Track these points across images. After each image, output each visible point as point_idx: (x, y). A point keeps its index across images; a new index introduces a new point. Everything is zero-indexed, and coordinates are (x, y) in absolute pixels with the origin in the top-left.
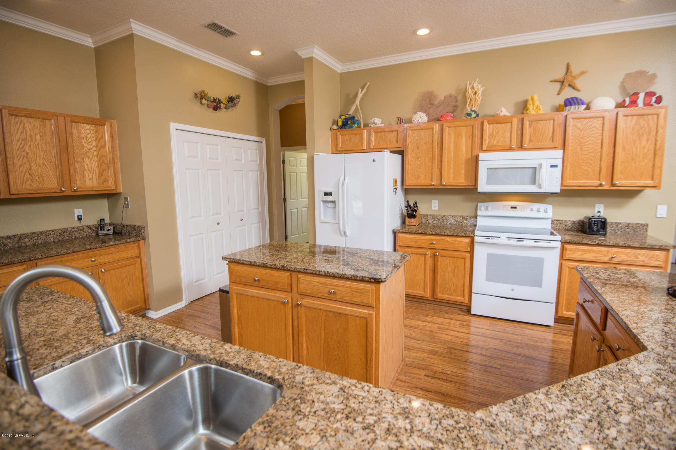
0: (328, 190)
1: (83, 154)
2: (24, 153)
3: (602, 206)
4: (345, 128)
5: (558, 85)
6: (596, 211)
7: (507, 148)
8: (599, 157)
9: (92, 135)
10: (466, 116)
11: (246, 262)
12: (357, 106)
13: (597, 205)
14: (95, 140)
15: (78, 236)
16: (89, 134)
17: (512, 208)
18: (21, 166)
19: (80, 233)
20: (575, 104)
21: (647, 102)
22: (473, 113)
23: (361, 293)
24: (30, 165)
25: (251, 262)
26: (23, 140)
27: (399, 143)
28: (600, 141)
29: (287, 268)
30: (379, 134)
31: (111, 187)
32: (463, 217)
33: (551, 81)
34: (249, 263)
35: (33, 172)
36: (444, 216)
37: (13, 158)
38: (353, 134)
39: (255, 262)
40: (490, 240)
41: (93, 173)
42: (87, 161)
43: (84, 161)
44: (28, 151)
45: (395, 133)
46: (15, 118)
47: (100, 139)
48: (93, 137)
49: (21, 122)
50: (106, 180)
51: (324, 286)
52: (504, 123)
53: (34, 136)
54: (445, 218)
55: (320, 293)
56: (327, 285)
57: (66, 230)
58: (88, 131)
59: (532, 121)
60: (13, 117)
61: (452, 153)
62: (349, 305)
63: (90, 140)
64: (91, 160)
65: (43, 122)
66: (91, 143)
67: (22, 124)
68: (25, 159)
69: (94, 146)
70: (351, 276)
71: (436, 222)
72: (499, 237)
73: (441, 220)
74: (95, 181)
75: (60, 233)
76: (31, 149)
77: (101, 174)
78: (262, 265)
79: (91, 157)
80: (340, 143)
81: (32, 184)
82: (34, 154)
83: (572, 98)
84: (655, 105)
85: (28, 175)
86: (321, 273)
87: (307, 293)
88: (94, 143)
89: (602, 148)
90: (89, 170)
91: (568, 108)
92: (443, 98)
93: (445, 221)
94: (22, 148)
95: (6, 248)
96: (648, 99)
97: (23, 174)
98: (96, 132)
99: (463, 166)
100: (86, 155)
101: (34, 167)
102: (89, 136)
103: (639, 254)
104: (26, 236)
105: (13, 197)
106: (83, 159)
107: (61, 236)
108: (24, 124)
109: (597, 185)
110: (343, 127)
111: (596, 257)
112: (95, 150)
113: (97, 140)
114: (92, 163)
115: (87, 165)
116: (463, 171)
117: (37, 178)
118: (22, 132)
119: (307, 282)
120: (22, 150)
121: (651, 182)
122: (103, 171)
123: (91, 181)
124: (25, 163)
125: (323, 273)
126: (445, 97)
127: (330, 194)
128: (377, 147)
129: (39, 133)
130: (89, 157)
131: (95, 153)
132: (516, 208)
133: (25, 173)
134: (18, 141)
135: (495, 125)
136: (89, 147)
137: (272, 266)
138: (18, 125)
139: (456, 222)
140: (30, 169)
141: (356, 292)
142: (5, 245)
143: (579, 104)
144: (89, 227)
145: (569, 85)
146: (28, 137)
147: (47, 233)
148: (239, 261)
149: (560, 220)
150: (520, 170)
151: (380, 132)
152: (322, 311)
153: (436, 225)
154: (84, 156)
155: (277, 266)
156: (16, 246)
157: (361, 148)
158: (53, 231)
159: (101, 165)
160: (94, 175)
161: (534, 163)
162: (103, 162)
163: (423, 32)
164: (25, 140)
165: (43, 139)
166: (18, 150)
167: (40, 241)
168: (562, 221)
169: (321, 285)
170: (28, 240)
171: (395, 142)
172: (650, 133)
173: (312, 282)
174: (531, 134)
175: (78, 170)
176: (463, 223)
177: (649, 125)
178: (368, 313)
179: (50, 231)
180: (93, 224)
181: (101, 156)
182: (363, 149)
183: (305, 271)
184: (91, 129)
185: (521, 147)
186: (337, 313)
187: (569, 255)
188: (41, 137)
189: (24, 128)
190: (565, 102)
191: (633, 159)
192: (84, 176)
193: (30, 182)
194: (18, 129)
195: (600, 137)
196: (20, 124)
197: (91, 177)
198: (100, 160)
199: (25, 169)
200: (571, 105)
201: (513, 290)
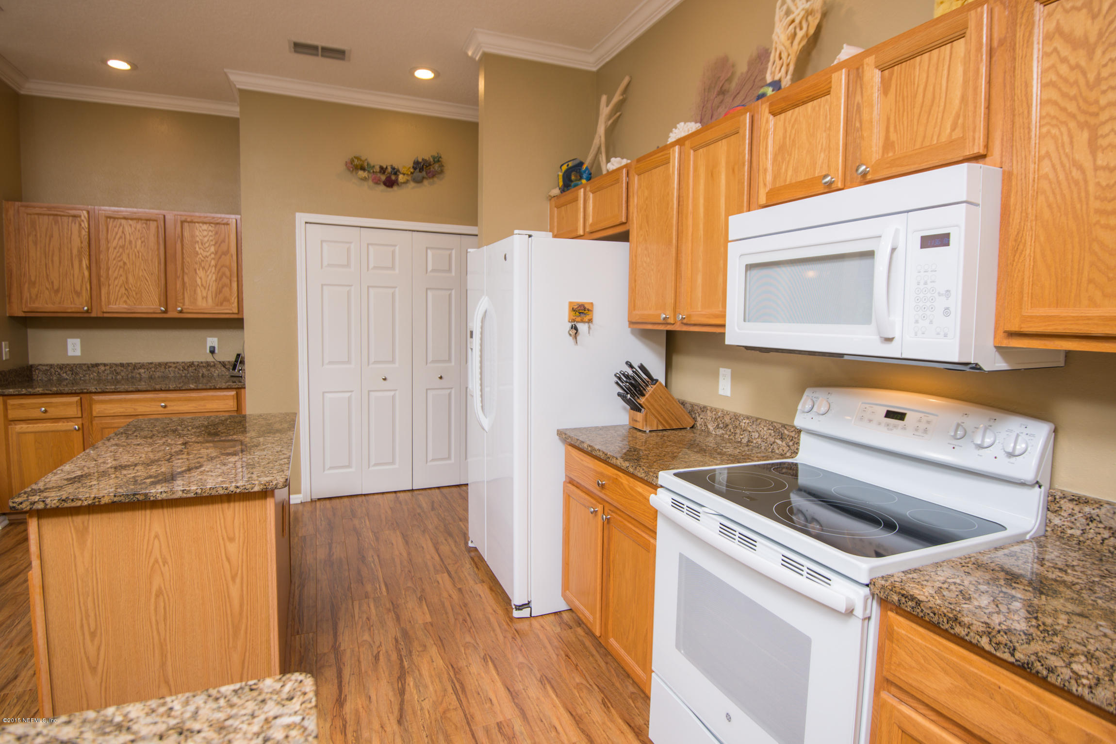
1: (196, 263)
2: (121, 264)
4: (567, 191)
9: (211, 238)
14: (214, 245)
15: (206, 373)
16: (205, 236)
18: (116, 278)
19: (209, 370)
24: (127, 278)
26: (121, 247)
31: (231, 310)
35: (130, 286)
37: (108, 269)
41: (209, 289)
42: (201, 273)
43: (196, 273)
44: (125, 260)
46: (113, 221)
47: (221, 243)
48: (212, 240)
49: (121, 225)
50: (227, 300)
52: (812, 99)
53: (134, 242)
57: (192, 364)
58: (205, 233)
60: (112, 220)
63: (207, 245)
64: (206, 272)
65: (146, 224)
66: (207, 249)
67: (121, 228)
68: (122, 270)
69: (213, 253)
74: (210, 300)
75: (184, 368)
76: (129, 257)
77: (219, 291)
79: (206, 268)
81: (128, 301)
82: (133, 264)
85: (123, 290)
88: (213, 249)
90: (202, 285)
94: (119, 257)
95: (118, 377)
97: (118, 288)
98: (216, 233)
100: (200, 264)
101: (131, 279)
102: (206, 239)
104: (142, 366)
105: (106, 315)
106: (195, 270)
107: (185, 371)
108: (123, 227)
112: (213, 259)
113: (218, 245)
114: (208, 276)
115: (201, 278)
117: (134, 293)
118: (121, 237)
120: (119, 259)
122: (223, 287)
123: (205, 300)
124: (121, 276)
129: (141, 238)
130: (203, 268)
131: (213, 263)
133: (121, 287)
134: (115, 248)
136: (205, 254)
138: (116, 230)
140: (127, 283)
142: (117, 373)
144: (223, 364)
146: (127, 243)
147: (166, 365)
149: (1087, 502)
154: (197, 266)
156: (130, 376)
158: (174, 363)
159: (221, 279)
160: (210, 293)
162: (224, 274)
164: (123, 247)
165: (145, 246)
166: (114, 259)
167: (158, 374)
168: (1099, 504)
170: (143, 371)
174: (888, 119)
175: (187, 285)
179: (171, 363)
180: (228, 360)
181: (222, 267)
184: (210, 230)
188: (142, 242)
189: (123, 232)
192: (195, 293)
193: (125, 298)
194: (117, 233)
196: (119, 227)
197: (205, 294)
198: (218, 272)
199: (121, 282)
201: (729, 718)
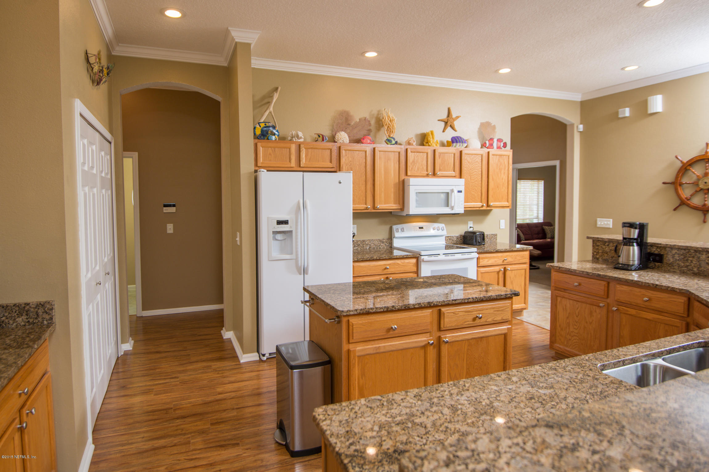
0: (283, 218)
3: (472, 222)
4: (264, 139)
5: (443, 124)
6: (469, 227)
7: (425, 175)
8: (480, 185)
10: (387, 142)
11: (381, 308)
12: (270, 112)
13: (469, 222)
17: (420, 228)
20: (460, 142)
21: (498, 146)
22: (393, 140)
23: (502, 310)
25: (388, 308)
27: (333, 162)
28: (480, 173)
29: (434, 304)
30: (310, 150)
32: (380, 241)
33: (439, 120)
34: (385, 310)
36: (364, 241)
38: (279, 148)
39: (393, 306)
40: (433, 258)
45: (329, 151)
51: (469, 313)
52: (422, 152)
54: (364, 243)
55: (465, 322)
56: (472, 312)
59: (441, 153)
61: (383, 177)
62: (492, 326)
70: (496, 296)
71: (356, 248)
72: (439, 254)
73: (361, 245)
78: (403, 308)
80: (261, 156)
83: (457, 137)
84: (503, 148)
86: (469, 300)
87: (452, 326)
89: (482, 178)
91: (454, 144)
92: (358, 120)
93: (364, 245)
96: (499, 143)
99: (393, 190)
103: (517, 255)
109: (480, 206)
110: (262, 137)
111: (496, 261)
116: (392, 195)
119: (452, 314)
121: (507, 203)
125: (471, 300)
126: (360, 119)
127: (286, 222)
128: (308, 166)
132: (422, 228)
135: (415, 153)
137: (416, 306)
139: (374, 246)
141: (498, 311)
143: (463, 143)
145: (451, 126)
148: (371, 311)
150: (437, 194)
151: (312, 148)
152: (464, 342)
153: (356, 251)
155: (422, 304)
157: (289, 166)
161: (447, 189)
163: (371, 55)
169: (467, 314)
171: (328, 160)
172: (505, 169)
173: (457, 313)
176: (380, 246)
177: (504, 163)
178: (508, 328)
182: (292, 166)
183: (454, 302)
185: (434, 174)
186: (479, 338)
187: (483, 262)
190: (452, 139)
191: (498, 187)
195: (480, 170)
200: (457, 142)
